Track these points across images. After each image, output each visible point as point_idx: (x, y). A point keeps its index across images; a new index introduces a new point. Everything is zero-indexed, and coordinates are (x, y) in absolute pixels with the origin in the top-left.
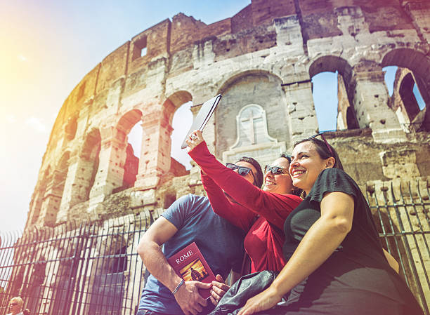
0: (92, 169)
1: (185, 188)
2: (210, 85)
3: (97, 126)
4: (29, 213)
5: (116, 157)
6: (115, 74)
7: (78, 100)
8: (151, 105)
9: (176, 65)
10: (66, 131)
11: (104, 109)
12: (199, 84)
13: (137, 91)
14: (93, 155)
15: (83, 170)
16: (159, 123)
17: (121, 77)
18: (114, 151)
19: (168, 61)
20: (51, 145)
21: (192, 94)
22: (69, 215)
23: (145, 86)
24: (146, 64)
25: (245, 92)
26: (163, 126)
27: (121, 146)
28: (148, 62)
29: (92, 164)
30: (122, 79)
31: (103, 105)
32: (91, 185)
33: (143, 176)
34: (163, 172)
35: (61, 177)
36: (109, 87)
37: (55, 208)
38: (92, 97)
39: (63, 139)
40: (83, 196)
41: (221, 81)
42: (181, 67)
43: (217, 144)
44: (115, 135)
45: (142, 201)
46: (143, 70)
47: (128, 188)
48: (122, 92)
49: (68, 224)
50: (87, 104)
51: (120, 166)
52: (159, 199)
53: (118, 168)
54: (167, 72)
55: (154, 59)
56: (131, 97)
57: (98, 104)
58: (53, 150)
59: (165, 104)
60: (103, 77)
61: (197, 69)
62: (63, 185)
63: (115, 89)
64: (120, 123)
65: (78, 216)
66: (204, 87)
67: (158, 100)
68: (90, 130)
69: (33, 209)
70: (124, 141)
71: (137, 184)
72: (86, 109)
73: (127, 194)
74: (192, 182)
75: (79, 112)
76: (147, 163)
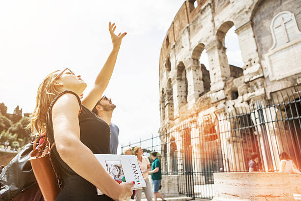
0: (185, 85)
1: (242, 85)
2: (245, 10)
3: (181, 60)
4: (161, 114)
5: (196, 76)
6: (183, 25)
7: (167, 47)
8: (208, 38)
9: (218, 6)
10: (166, 67)
11: (182, 49)
12: (237, 12)
13: (198, 32)
14: (183, 77)
15: (180, 86)
16: (216, 47)
17: (186, 26)
18: (194, 72)
19: (212, 5)
20: (161, 77)
21: (234, 22)
22: (179, 113)
23: (202, 27)
24: (199, 12)
25: (273, 5)
26: (219, 48)
27: (197, 67)
28: (200, 11)
29: (184, 82)
30: (188, 27)
31: (181, 47)
32: (187, 94)
33: (214, 83)
34: (226, 78)
35: (170, 93)
36: (181, 34)
37: (172, 110)
38: (174, 44)
39: (165, 72)
40: (184, 101)
41: (252, 5)
42: (222, 5)
43: (259, 50)
44: (192, 62)
45: (217, 98)
46: (198, 17)
47: (207, 92)
48: (189, 35)
49: (180, 118)
50: (172, 49)
51: (200, 79)
52: (227, 95)
53: (199, 81)
54: (213, 12)
55: (203, 7)
56: (196, 36)
57: (178, 46)
58: (162, 80)
59: (217, 34)
60: (176, 29)
61: (233, 2)
62: (172, 97)
63: (185, 35)
64: (193, 54)
65: (184, 113)
66: (241, 13)
67: (212, 33)
68: (178, 63)
69: (162, 113)
70: (198, 64)
71: (212, 89)
72: (173, 51)
73: (208, 96)
74: (247, 80)
75: (169, 54)
76: (215, 74)
